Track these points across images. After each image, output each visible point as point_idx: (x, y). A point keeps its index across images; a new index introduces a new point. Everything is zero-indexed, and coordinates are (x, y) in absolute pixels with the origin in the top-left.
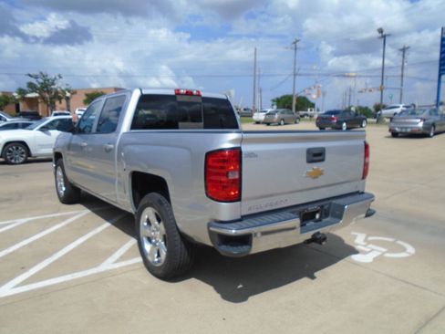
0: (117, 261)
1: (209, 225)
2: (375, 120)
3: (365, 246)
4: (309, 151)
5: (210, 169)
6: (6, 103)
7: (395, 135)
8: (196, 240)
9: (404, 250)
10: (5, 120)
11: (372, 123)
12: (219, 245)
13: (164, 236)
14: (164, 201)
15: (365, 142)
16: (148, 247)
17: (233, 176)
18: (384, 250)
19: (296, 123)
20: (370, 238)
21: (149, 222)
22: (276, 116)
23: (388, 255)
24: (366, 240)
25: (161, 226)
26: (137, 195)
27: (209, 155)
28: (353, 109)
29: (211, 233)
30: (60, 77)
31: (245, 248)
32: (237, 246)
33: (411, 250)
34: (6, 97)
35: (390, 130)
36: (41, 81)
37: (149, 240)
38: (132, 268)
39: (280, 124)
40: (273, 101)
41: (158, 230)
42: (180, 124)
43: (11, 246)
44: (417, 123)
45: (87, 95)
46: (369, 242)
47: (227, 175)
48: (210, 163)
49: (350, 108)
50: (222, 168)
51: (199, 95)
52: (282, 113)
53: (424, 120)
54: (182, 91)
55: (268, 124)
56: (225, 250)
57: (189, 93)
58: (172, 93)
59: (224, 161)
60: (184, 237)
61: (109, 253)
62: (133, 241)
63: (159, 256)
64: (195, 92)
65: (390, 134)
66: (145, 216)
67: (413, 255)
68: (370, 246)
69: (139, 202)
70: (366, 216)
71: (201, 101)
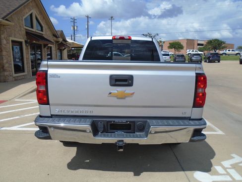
4: (111, 77)
30: (158, 35)
45: (170, 43)
57: (122, 38)
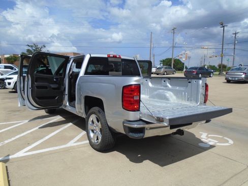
0: (76, 142)
1: (124, 123)
2: (218, 73)
3: (206, 139)
5: (125, 95)
6: (15, 60)
7: (229, 81)
8: (117, 130)
9: (227, 142)
10: (15, 70)
11: (216, 75)
12: (129, 133)
13: (101, 129)
14: (101, 111)
15: (206, 84)
16: (92, 135)
17: (136, 98)
18: (217, 142)
19: (173, 74)
20: (209, 136)
21: (93, 122)
22: (162, 70)
23: (218, 144)
24: (207, 136)
25: (99, 124)
26: (87, 108)
27: (124, 87)
28: (206, 67)
29: (124, 127)
30: (44, 47)
31: (141, 135)
32: (137, 133)
33: (231, 142)
34: (16, 57)
35: (226, 79)
36: (34, 48)
37: (93, 131)
38: (84, 146)
39: (164, 74)
40: (161, 61)
41: (97, 126)
42: (110, 72)
43: (21, 133)
44: (242, 75)
46: (209, 138)
47: (133, 98)
48: (125, 91)
49: (204, 66)
50: (131, 94)
51: (120, 58)
52: (166, 68)
53: (245, 73)
54: (111, 56)
55: (158, 74)
56: (132, 135)
57: (115, 57)
58: (106, 56)
59: (132, 91)
60: (110, 129)
61: (72, 138)
62: (84, 133)
63: (97, 139)
64: (118, 56)
65: (226, 81)
66: (91, 119)
67: (232, 145)
68: (209, 139)
69: (88, 112)
70: (206, 122)
71: (120, 61)
